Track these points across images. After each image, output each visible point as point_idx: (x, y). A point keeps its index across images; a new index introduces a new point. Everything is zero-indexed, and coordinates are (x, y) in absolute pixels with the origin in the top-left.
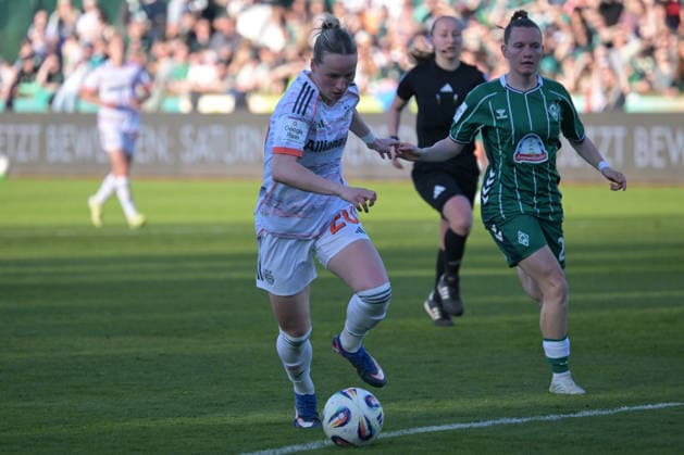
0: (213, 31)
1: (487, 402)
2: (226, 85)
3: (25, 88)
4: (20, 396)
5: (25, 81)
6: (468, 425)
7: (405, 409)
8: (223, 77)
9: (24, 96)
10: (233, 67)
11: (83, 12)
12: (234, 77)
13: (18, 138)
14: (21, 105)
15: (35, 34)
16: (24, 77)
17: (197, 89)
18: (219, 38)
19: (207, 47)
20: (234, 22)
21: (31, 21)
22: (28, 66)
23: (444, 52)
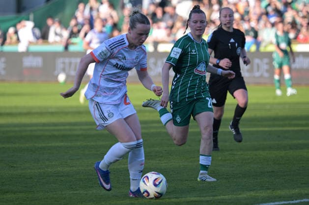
0: (164, 13)
1: (297, 191)
2: (171, 38)
3: (74, 40)
4: (72, 188)
5: (74, 37)
6: (288, 202)
7: (258, 194)
8: (169, 35)
9: (73, 44)
10: (174, 30)
11: (102, 3)
12: (175, 34)
13: (70, 63)
14: (72, 48)
15: (78, 14)
16: (73, 35)
17: (157, 41)
18: (167, 16)
19: (161, 20)
20: (175, 8)
21: (77, 8)
22: (75, 30)
23: (225, 24)
